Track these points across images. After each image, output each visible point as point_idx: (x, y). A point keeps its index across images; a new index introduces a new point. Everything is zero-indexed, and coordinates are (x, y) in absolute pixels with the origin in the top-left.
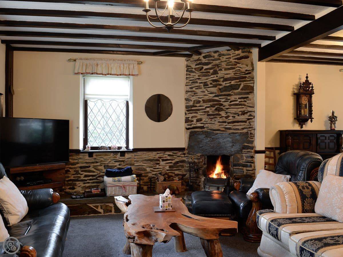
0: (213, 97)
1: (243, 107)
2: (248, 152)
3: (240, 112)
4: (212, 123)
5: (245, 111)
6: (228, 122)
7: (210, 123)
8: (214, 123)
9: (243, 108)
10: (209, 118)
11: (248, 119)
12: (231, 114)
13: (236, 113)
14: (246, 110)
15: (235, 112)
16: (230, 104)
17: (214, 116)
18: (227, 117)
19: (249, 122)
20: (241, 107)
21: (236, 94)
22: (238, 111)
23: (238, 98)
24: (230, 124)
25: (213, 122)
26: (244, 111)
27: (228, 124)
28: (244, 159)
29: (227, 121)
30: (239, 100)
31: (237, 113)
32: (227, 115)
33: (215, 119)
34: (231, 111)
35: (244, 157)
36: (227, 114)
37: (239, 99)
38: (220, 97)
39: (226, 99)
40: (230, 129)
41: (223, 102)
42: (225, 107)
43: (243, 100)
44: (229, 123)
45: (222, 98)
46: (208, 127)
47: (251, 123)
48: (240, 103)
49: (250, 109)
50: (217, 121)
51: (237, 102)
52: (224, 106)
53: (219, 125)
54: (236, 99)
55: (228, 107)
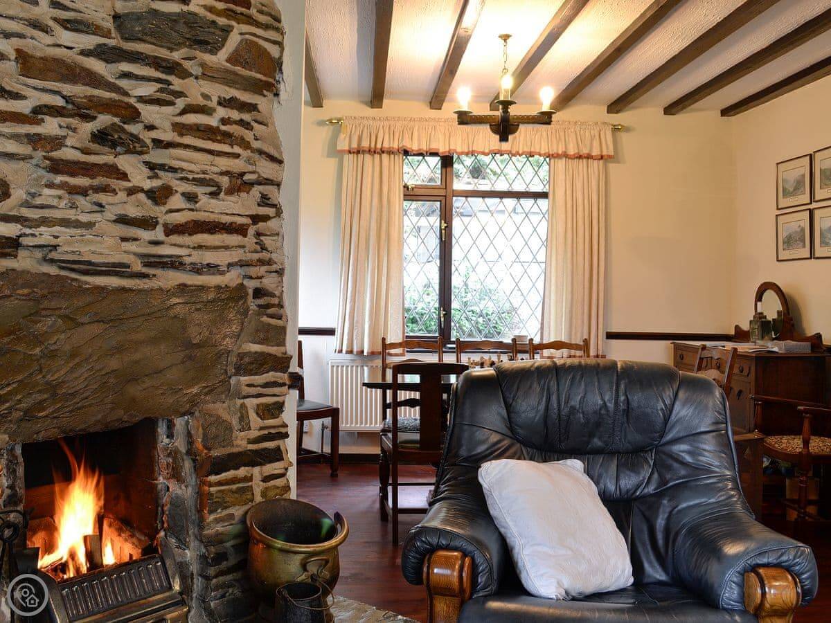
0: (83, 53)
1: (237, 150)
2: (266, 385)
3: (222, 173)
4: (78, 224)
5: (246, 178)
6: (165, 225)
7: (65, 223)
8: (90, 225)
9: (237, 156)
10: (63, 186)
11: (256, 219)
12: (182, 179)
13: (208, 177)
14: (251, 168)
15: (204, 173)
16: (179, 119)
17: (93, 178)
18: (159, 196)
19: (258, 234)
20: (226, 148)
21: (209, 74)
22: (215, 169)
23: (215, 99)
24: (175, 238)
25: (84, 218)
26: (242, 174)
27: (167, 235)
28: (252, 424)
29: (161, 221)
30: (222, 112)
31: (211, 180)
32: (156, 183)
33: (102, 198)
34: (184, 165)
35: (253, 415)
36: (156, 177)
37: (219, 103)
38: (125, 67)
39: (160, 86)
40: (174, 264)
41: (141, 99)
42: (154, 134)
43: (235, 115)
44: (171, 230)
45: (137, 77)
46: (55, 247)
47: (267, 240)
48: (223, 128)
49: (266, 169)
50: (110, 214)
51: (213, 121)
52: (151, 128)
53: (124, 239)
54: (209, 103)
55: (169, 136)
